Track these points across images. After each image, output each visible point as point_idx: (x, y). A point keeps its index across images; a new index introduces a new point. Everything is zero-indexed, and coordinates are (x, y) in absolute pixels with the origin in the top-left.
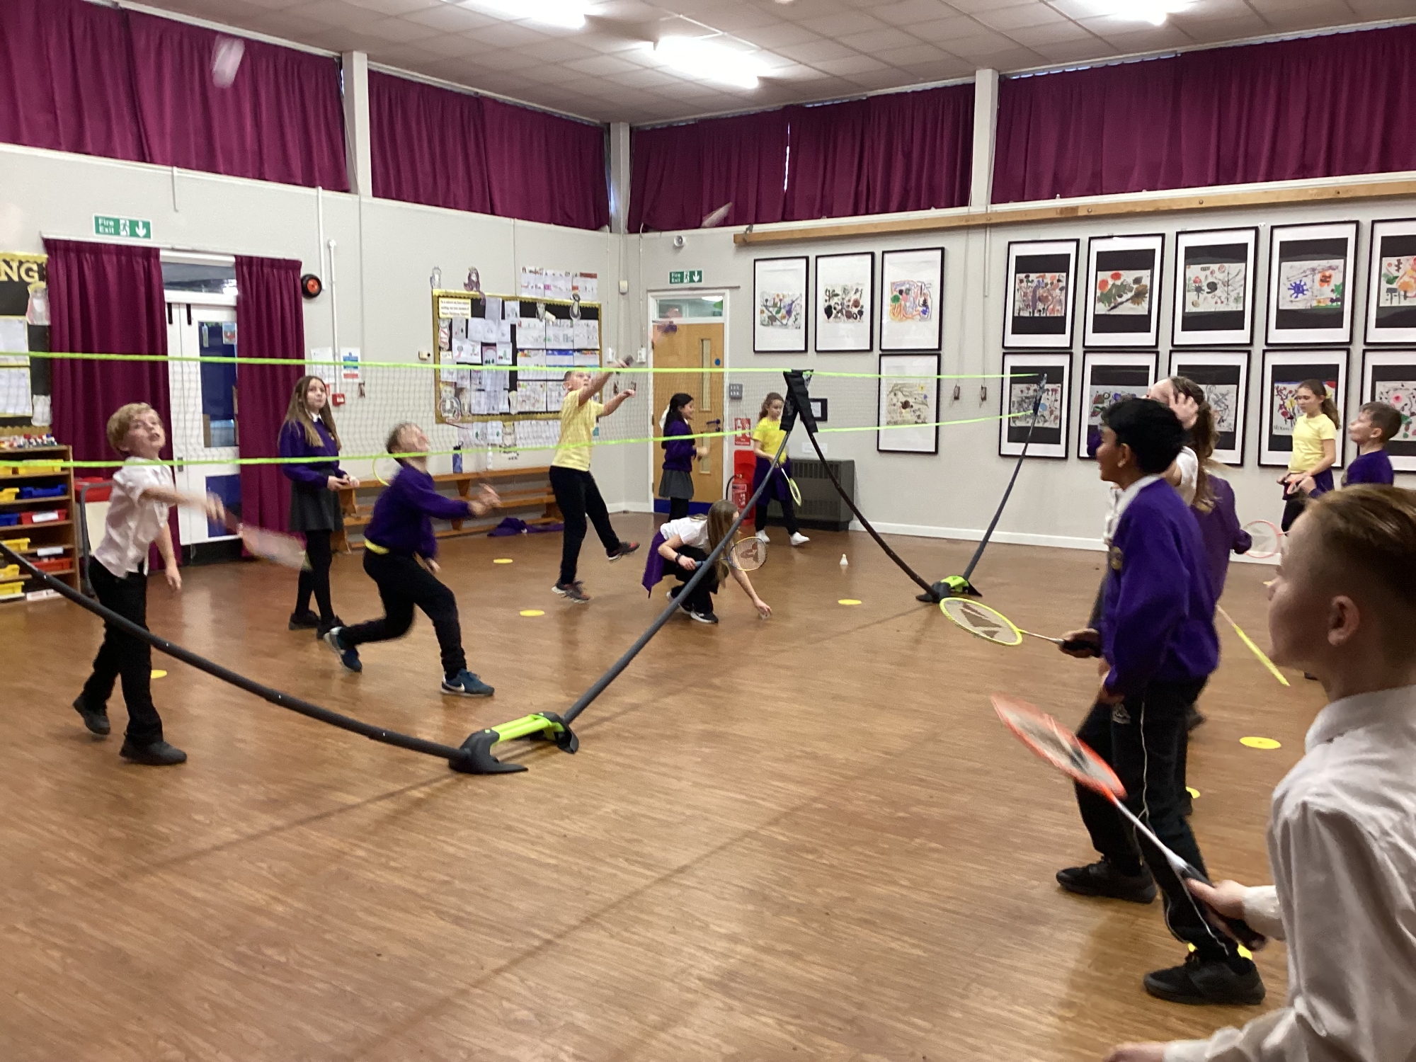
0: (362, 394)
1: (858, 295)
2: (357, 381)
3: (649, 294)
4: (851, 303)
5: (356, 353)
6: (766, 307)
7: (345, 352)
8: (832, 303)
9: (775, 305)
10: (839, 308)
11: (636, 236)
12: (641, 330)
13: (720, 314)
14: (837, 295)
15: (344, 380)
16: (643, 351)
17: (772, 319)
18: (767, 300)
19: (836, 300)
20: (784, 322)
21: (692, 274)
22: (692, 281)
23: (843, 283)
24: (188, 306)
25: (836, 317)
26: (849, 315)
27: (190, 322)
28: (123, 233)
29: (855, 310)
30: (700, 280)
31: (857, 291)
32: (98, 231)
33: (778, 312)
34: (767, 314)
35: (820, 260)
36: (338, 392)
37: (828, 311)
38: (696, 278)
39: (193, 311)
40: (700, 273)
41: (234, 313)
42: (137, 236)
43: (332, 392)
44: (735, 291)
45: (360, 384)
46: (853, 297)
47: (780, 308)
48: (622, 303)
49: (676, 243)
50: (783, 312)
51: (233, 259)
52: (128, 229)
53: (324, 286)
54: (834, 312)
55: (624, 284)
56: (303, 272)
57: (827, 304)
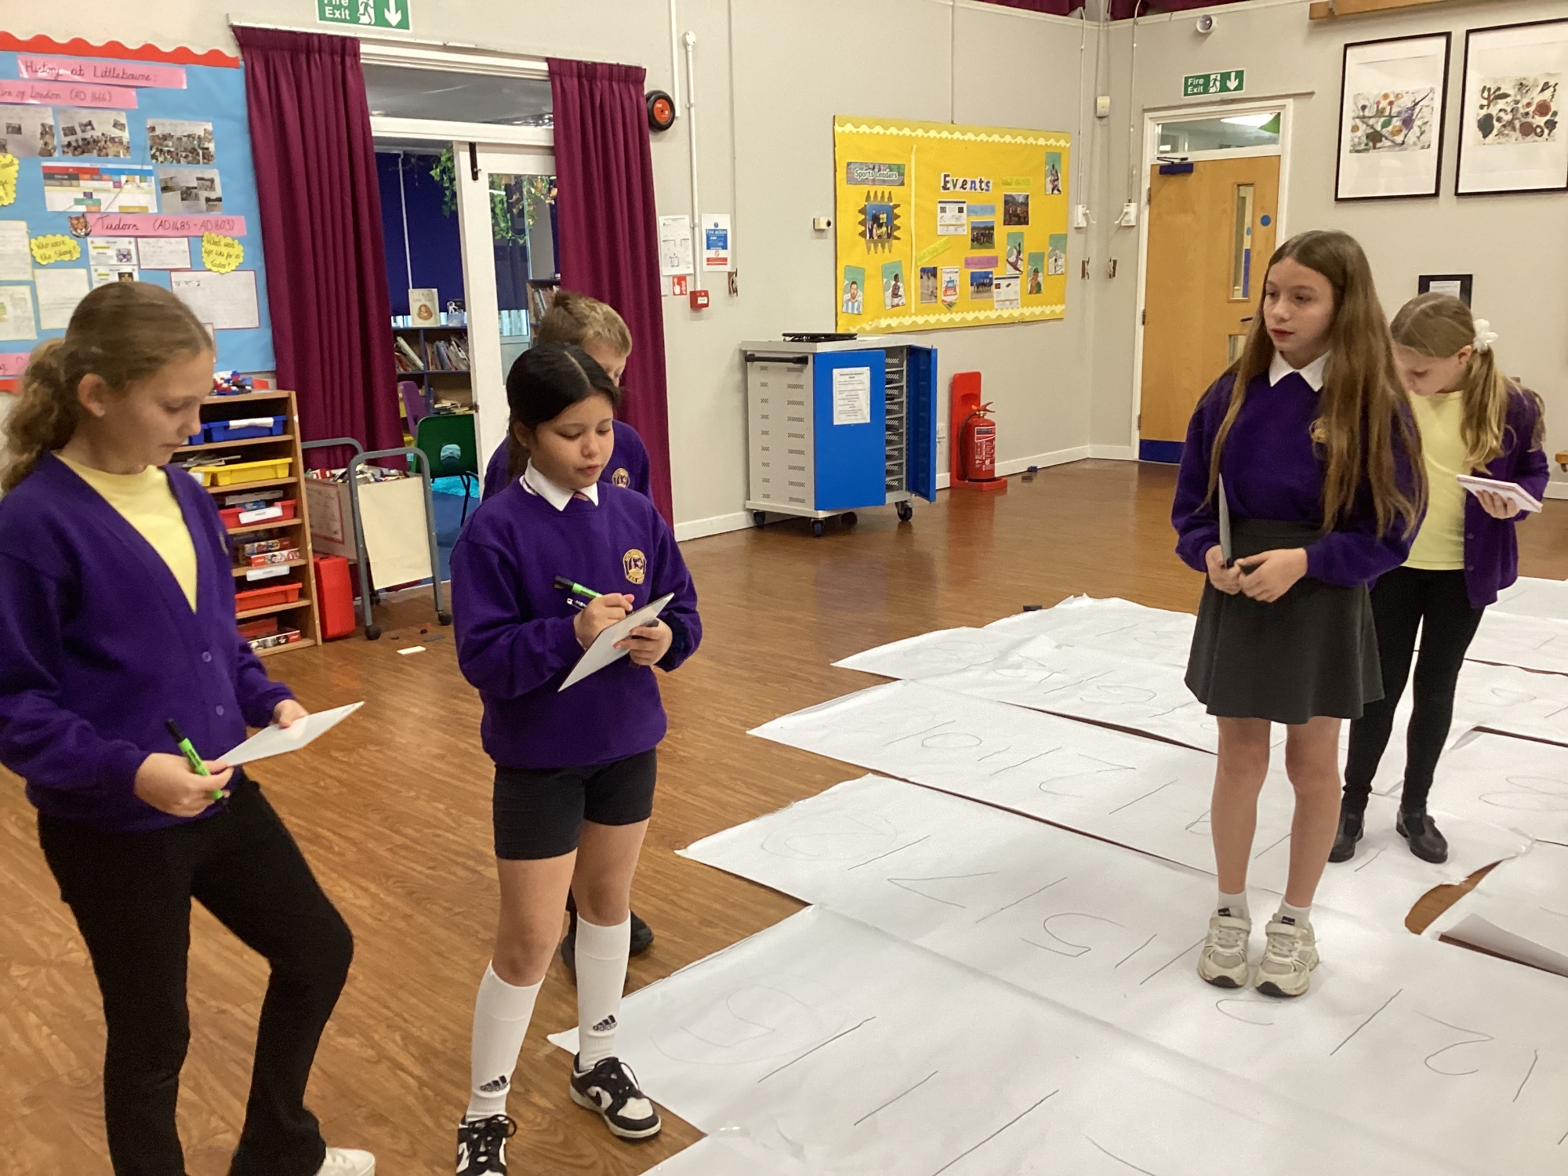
0: (733, 290)
1: (1548, 94)
2: (728, 268)
3: (1147, 115)
4: (1531, 109)
5: (725, 223)
6: (1363, 118)
7: (707, 224)
8: (1494, 110)
9: (1380, 113)
10: (1507, 117)
11: (1128, 23)
12: (1130, 176)
13: (1273, 141)
14: (1505, 96)
15: (707, 268)
16: (1132, 208)
17: (1374, 138)
18: (1364, 108)
19: (1501, 103)
20: (1399, 139)
21: (1226, 77)
22: (1224, 88)
23: (1519, 74)
24: (472, 147)
25: (1499, 134)
26: (1527, 130)
27: (475, 176)
28: (364, 19)
29: (1540, 121)
30: (1239, 87)
31: (1546, 86)
32: (323, 17)
33: (1385, 125)
34: (1363, 130)
35: (1472, 37)
36: (699, 288)
37: (1485, 126)
38: (1232, 84)
39: (480, 157)
40: (1240, 75)
41: (551, 160)
42: (388, 25)
43: (690, 289)
44: (1305, 101)
45: (730, 274)
46: (1537, 97)
47: (1391, 117)
48: (1098, 130)
49: (1199, 27)
50: (1396, 122)
51: (544, 66)
52: (371, 11)
53: (678, 113)
54: (1497, 125)
55: (1104, 102)
56: (648, 87)
57: (1484, 112)
